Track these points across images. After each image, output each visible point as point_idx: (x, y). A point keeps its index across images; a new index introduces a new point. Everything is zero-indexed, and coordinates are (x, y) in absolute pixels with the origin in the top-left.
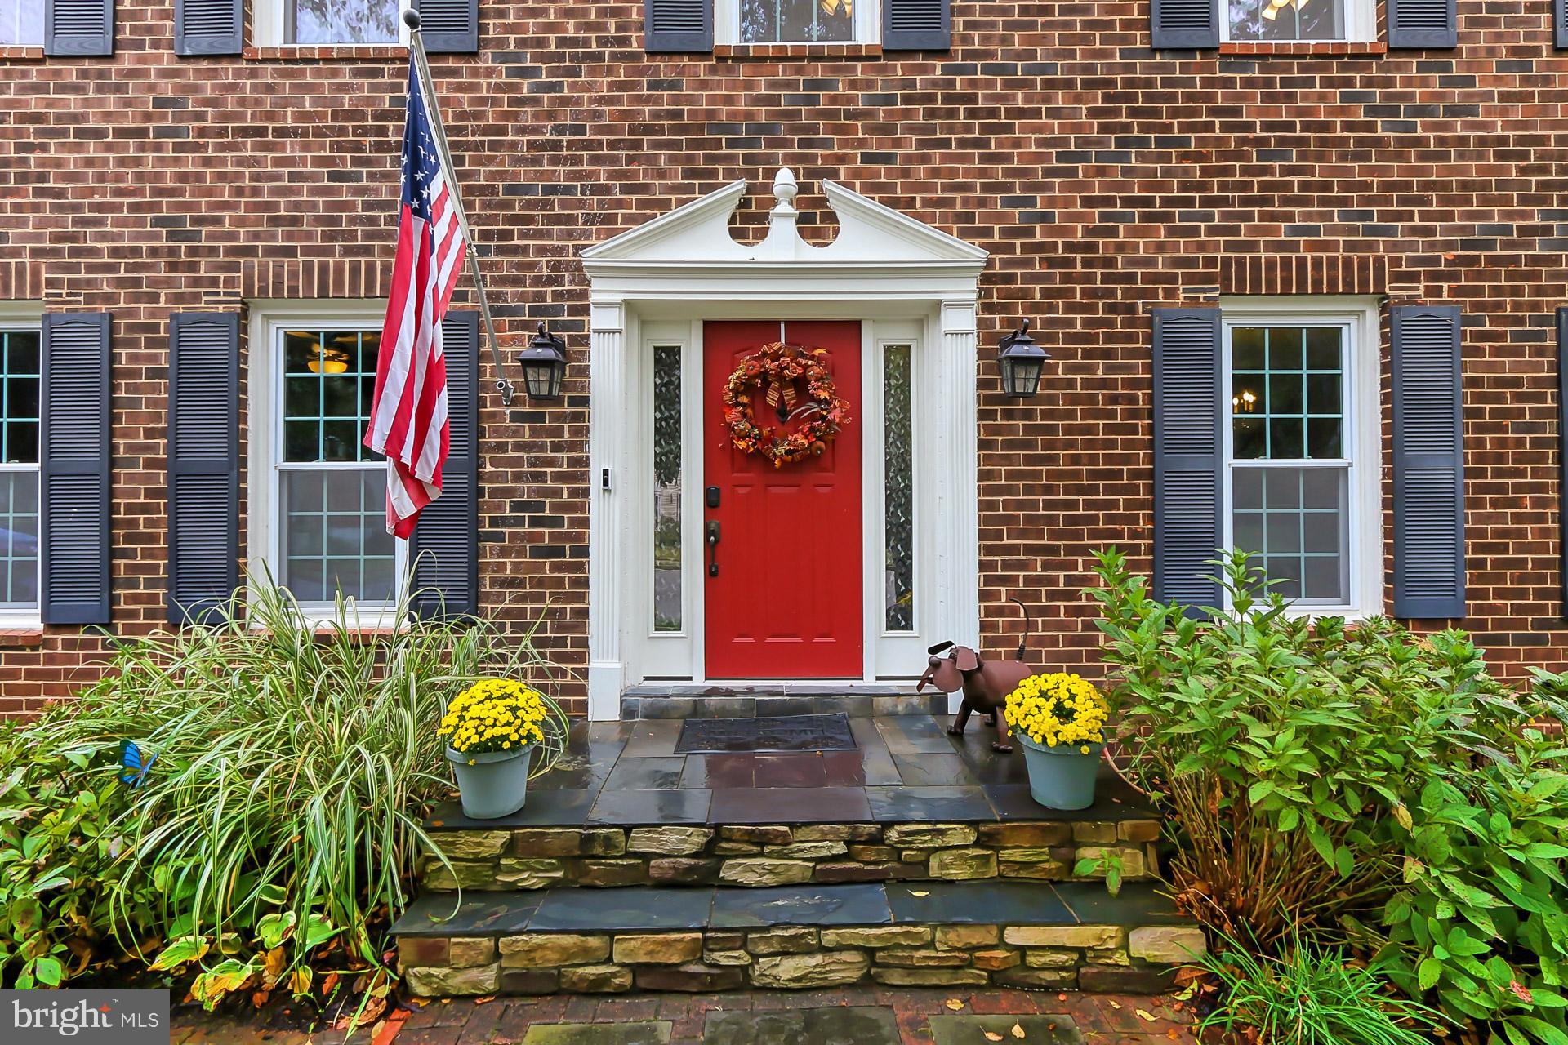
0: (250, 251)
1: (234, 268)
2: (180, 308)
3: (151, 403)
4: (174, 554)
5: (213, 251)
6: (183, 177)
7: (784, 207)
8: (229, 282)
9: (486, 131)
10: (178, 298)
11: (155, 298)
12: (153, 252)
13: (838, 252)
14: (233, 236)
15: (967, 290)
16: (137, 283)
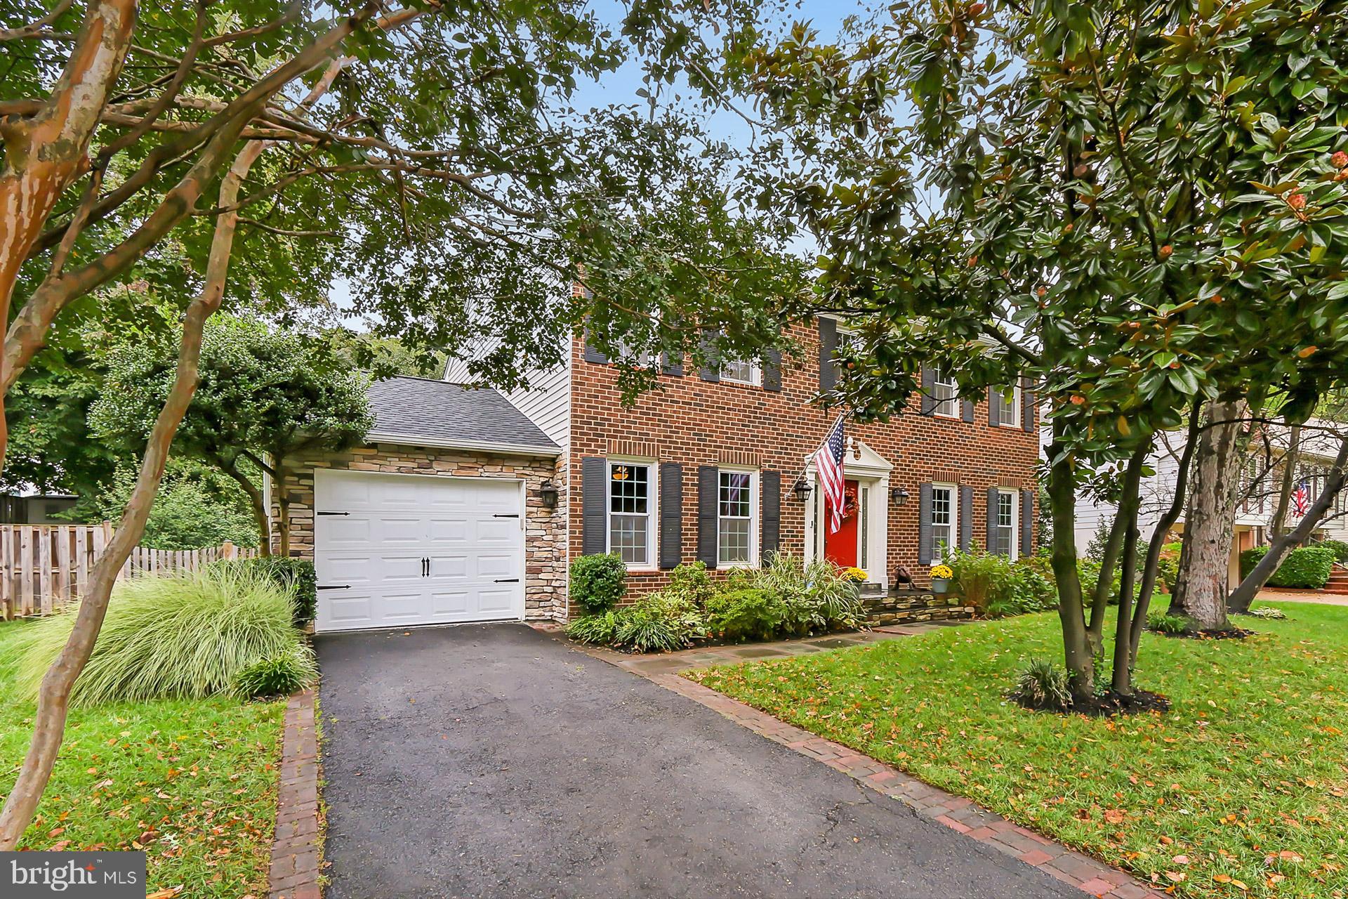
0: (721, 447)
1: (716, 452)
2: (701, 464)
3: (692, 495)
4: (699, 544)
5: (710, 446)
6: (702, 420)
7: (849, 448)
8: (715, 457)
9: (782, 416)
10: (700, 460)
11: (693, 460)
12: (693, 444)
13: (860, 462)
14: (716, 442)
15: (886, 475)
16: (688, 454)
